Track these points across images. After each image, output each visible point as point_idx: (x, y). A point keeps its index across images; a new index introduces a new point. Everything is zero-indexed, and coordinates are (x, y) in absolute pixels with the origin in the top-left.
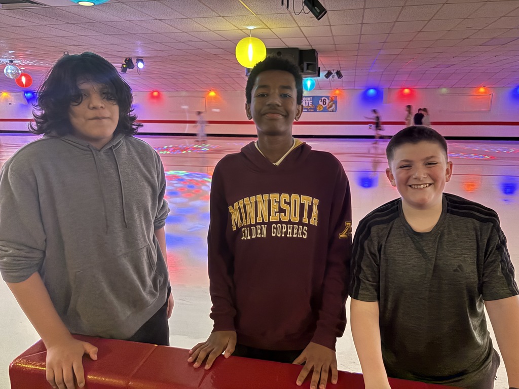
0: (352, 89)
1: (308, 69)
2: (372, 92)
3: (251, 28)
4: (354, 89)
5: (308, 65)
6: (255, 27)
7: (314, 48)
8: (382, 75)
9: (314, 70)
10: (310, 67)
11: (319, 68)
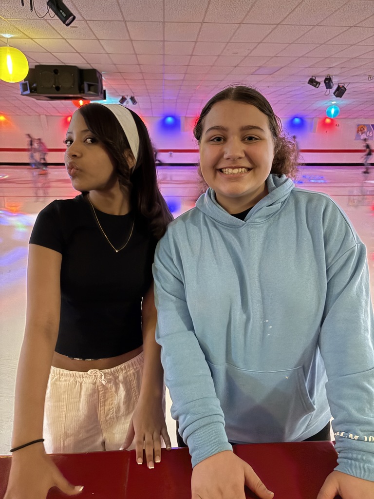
0: (151, 117)
1: (89, 90)
2: (170, 120)
3: (7, 36)
4: (153, 117)
5: (89, 86)
6: (12, 36)
7: (95, 68)
8: (176, 102)
9: (96, 91)
10: (92, 88)
11: (105, 91)
